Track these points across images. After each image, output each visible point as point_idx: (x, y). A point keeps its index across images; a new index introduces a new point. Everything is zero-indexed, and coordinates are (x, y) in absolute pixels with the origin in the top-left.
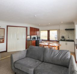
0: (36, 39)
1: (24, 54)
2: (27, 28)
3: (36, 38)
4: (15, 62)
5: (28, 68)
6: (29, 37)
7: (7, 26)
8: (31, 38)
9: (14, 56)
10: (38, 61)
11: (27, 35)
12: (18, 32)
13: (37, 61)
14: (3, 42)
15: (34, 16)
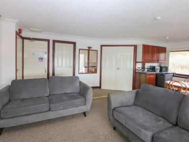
0: (158, 71)
1: (131, 98)
2: (135, 47)
3: (158, 68)
4: (114, 109)
5: (140, 128)
6: (139, 66)
7: (102, 46)
8: (143, 68)
9: (112, 97)
10: (164, 120)
11: (135, 62)
12: (118, 56)
13: (160, 119)
14: (95, 72)
15: (155, 19)
